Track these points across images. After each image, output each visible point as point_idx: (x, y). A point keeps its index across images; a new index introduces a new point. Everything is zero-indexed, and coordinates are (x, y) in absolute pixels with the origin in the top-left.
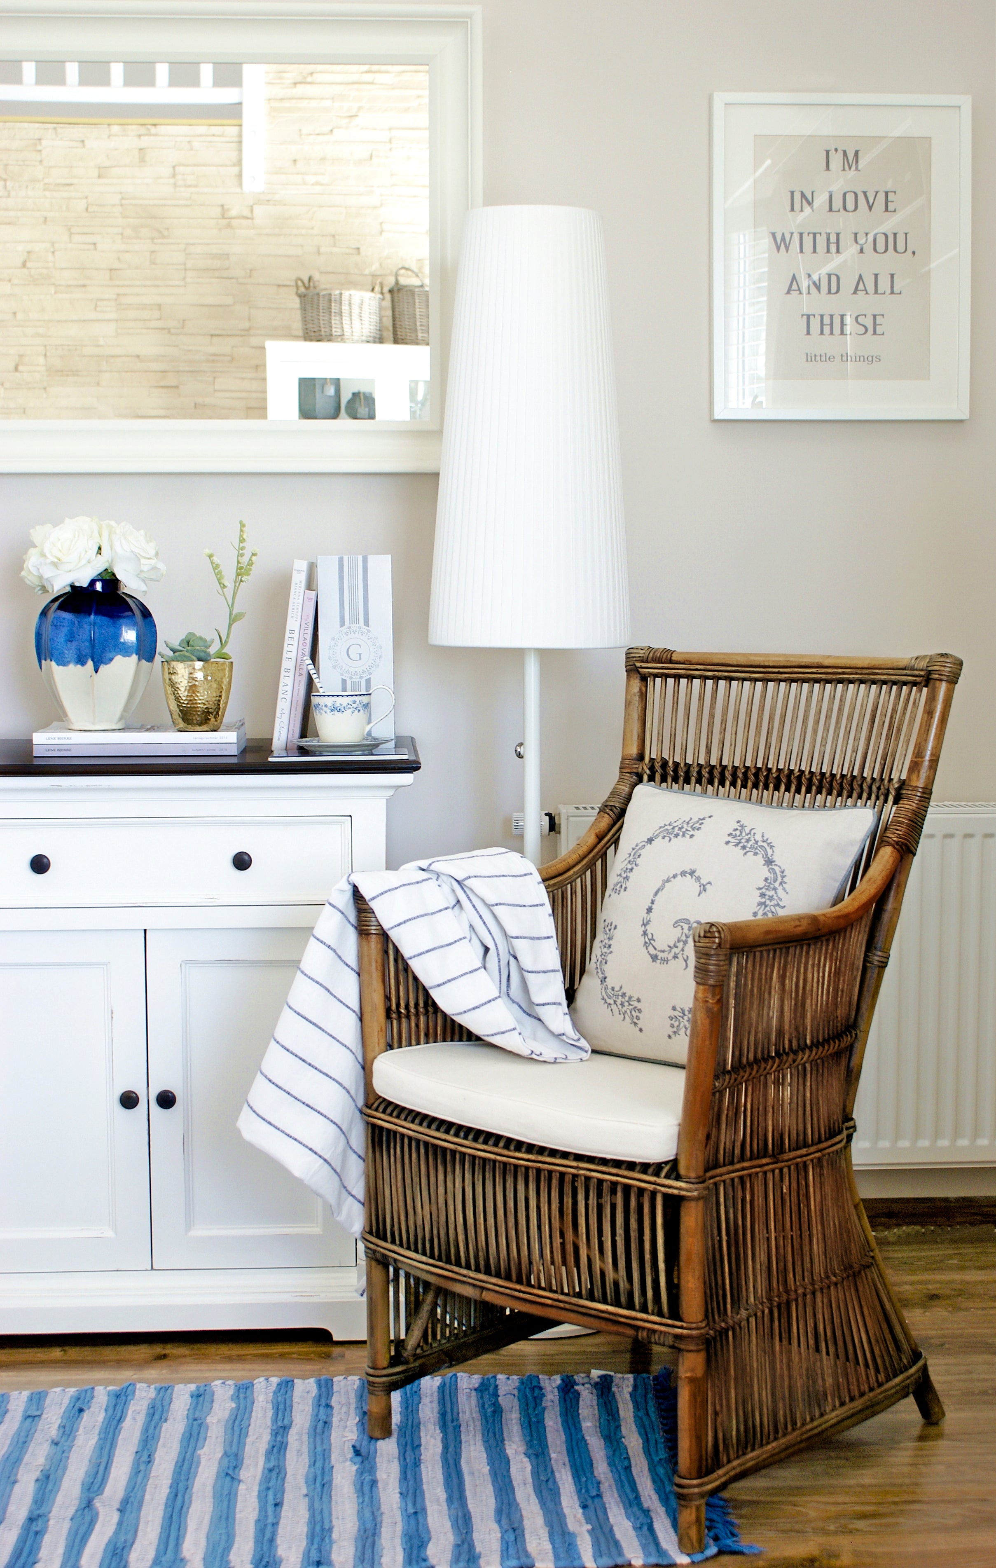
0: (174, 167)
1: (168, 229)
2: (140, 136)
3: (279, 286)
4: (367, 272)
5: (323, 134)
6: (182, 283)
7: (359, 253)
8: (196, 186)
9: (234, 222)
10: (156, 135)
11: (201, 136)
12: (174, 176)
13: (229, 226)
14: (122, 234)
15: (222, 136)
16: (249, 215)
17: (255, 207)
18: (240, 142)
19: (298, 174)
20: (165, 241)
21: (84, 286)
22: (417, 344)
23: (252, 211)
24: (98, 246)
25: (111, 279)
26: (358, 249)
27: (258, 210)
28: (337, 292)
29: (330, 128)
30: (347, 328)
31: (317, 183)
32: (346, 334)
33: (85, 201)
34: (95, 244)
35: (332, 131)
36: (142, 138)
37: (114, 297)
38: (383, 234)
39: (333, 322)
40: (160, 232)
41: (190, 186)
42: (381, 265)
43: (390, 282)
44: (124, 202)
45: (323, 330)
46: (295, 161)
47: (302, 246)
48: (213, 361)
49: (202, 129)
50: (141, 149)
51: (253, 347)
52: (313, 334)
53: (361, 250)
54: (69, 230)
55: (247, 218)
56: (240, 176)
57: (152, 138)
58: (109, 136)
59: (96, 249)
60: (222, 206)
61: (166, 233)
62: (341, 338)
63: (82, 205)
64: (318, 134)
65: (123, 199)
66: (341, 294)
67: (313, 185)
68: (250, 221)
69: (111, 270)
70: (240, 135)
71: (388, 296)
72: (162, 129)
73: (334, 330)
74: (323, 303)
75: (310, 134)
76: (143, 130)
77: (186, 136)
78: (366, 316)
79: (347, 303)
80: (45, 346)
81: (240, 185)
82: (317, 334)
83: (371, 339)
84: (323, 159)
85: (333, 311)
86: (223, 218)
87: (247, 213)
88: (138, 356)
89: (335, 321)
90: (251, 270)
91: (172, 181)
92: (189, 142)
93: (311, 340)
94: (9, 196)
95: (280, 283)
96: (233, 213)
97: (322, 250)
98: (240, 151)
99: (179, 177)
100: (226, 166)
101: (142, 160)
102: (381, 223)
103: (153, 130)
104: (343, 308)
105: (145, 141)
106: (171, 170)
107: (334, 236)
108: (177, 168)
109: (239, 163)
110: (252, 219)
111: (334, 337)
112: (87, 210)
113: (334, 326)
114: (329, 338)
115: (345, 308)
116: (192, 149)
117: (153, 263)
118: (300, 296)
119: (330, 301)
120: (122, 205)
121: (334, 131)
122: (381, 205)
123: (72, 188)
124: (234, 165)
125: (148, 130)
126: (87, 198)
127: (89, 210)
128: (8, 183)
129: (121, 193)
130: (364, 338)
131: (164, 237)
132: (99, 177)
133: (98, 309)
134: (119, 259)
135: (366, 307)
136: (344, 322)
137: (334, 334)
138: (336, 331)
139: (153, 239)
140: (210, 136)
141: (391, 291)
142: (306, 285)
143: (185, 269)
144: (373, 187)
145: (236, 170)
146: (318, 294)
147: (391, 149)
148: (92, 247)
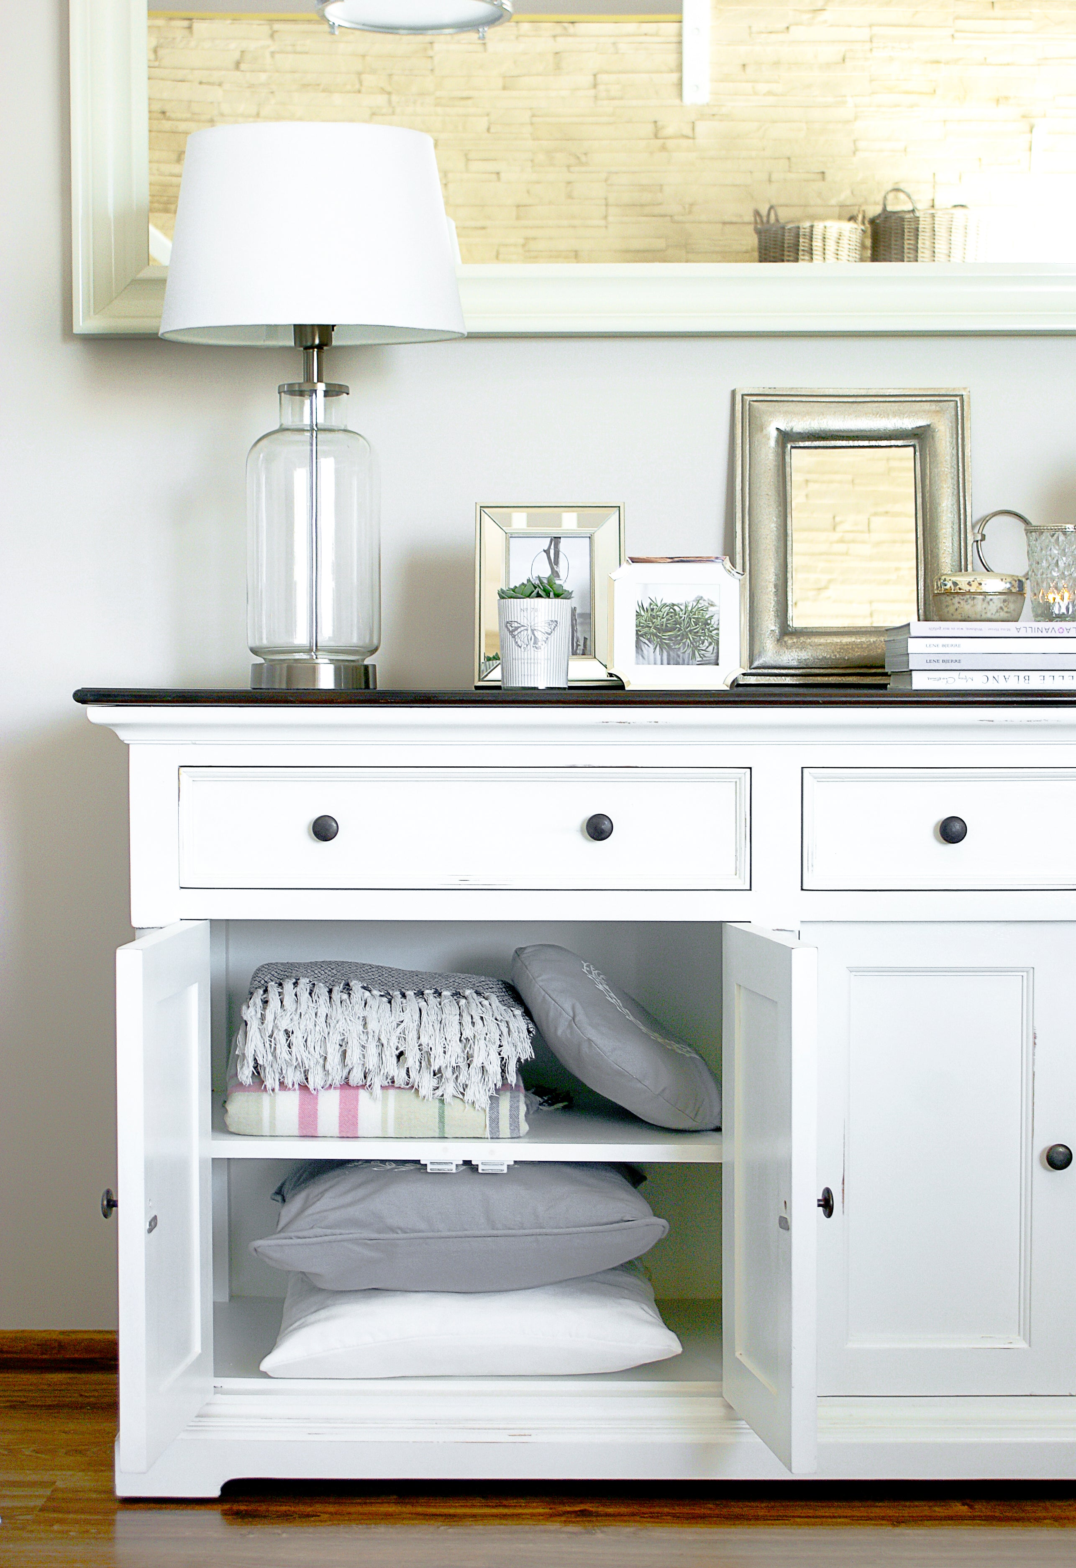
0: (595, 75)
1: (585, 154)
2: (555, 36)
3: (724, 221)
4: (833, 202)
5: (778, 32)
6: (603, 223)
7: (824, 179)
8: (621, 98)
9: (670, 143)
10: (574, 35)
11: (629, 35)
12: (595, 86)
13: (664, 148)
14: (532, 161)
15: (657, 35)
16: (690, 134)
17: (697, 122)
18: (680, 43)
19: (747, 81)
20: (583, 169)
21: (483, 228)
23: (693, 129)
24: (502, 175)
25: (518, 218)
26: (823, 173)
27: (702, 128)
28: (807, 224)
29: (786, 25)
31: (770, 93)
33: (486, 118)
34: (498, 173)
35: (788, 28)
36: (558, 39)
37: (522, 239)
38: (857, 153)
40: (578, 158)
41: (613, 99)
42: (852, 193)
43: (874, 210)
44: (535, 119)
46: (745, 65)
49: (631, 27)
50: (557, 53)
53: (827, 175)
54: (466, 155)
55: (687, 137)
56: (680, 84)
57: (570, 39)
58: (517, 37)
59: (499, 179)
60: (655, 122)
61: (583, 159)
63: (483, 123)
64: (772, 33)
65: (533, 116)
66: (812, 227)
67: (764, 95)
68: (691, 141)
69: (518, 206)
70: (680, 35)
71: (869, 228)
72: (581, 28)
74: (789, 240)
75: (763, 33)
76: (558, 29)
77: (610, 36)
78: (844, 254)
79: (819, 237)
81: (680, 95)
84: (777, 64)
85: (801, 248)
86: (656, 137)
87: (687, 131)
90: (691, 205)
91: (592, 92)
92: (614, 43)
94: (393, 113)
95: (727, 219)
96: (669, 131)
97: (774, 177)
98: (680, 53)
99: (601, 87)
100: (662, 72)
101: (558, 67)
102: (855, 141)
103: (571, 29)
104: (814, 244)
105: (562, 43)
106: (591, 78)
107: (789, 158)
108: (599, 76)
109: (680, 68)
110: (694, 138)
112: (488, 130)
115: (817, 244)
116: (617, 53)
117: (570, 196)
118: (760, 231)
119: (798, 237)
120: (532, 124)
121: (792, 29)
122: (856, 118)
123: (469, 102)
124: (672, 71)
125: (565, 28)
126: (488, 115)
127: (492, 130)
129: (531, 109)
131: (581, 164)
132: (504, 88)
134: (528, 192)
135: (844, 244)
139: (569, 166)
140: (641, 35)
141: (872, 222)
142: (765, 219)
143: (607, 205)
144: (845, 96)
145: (675, 77)
146: (783, 228)
147: (871, 50)
148: (494, 176)
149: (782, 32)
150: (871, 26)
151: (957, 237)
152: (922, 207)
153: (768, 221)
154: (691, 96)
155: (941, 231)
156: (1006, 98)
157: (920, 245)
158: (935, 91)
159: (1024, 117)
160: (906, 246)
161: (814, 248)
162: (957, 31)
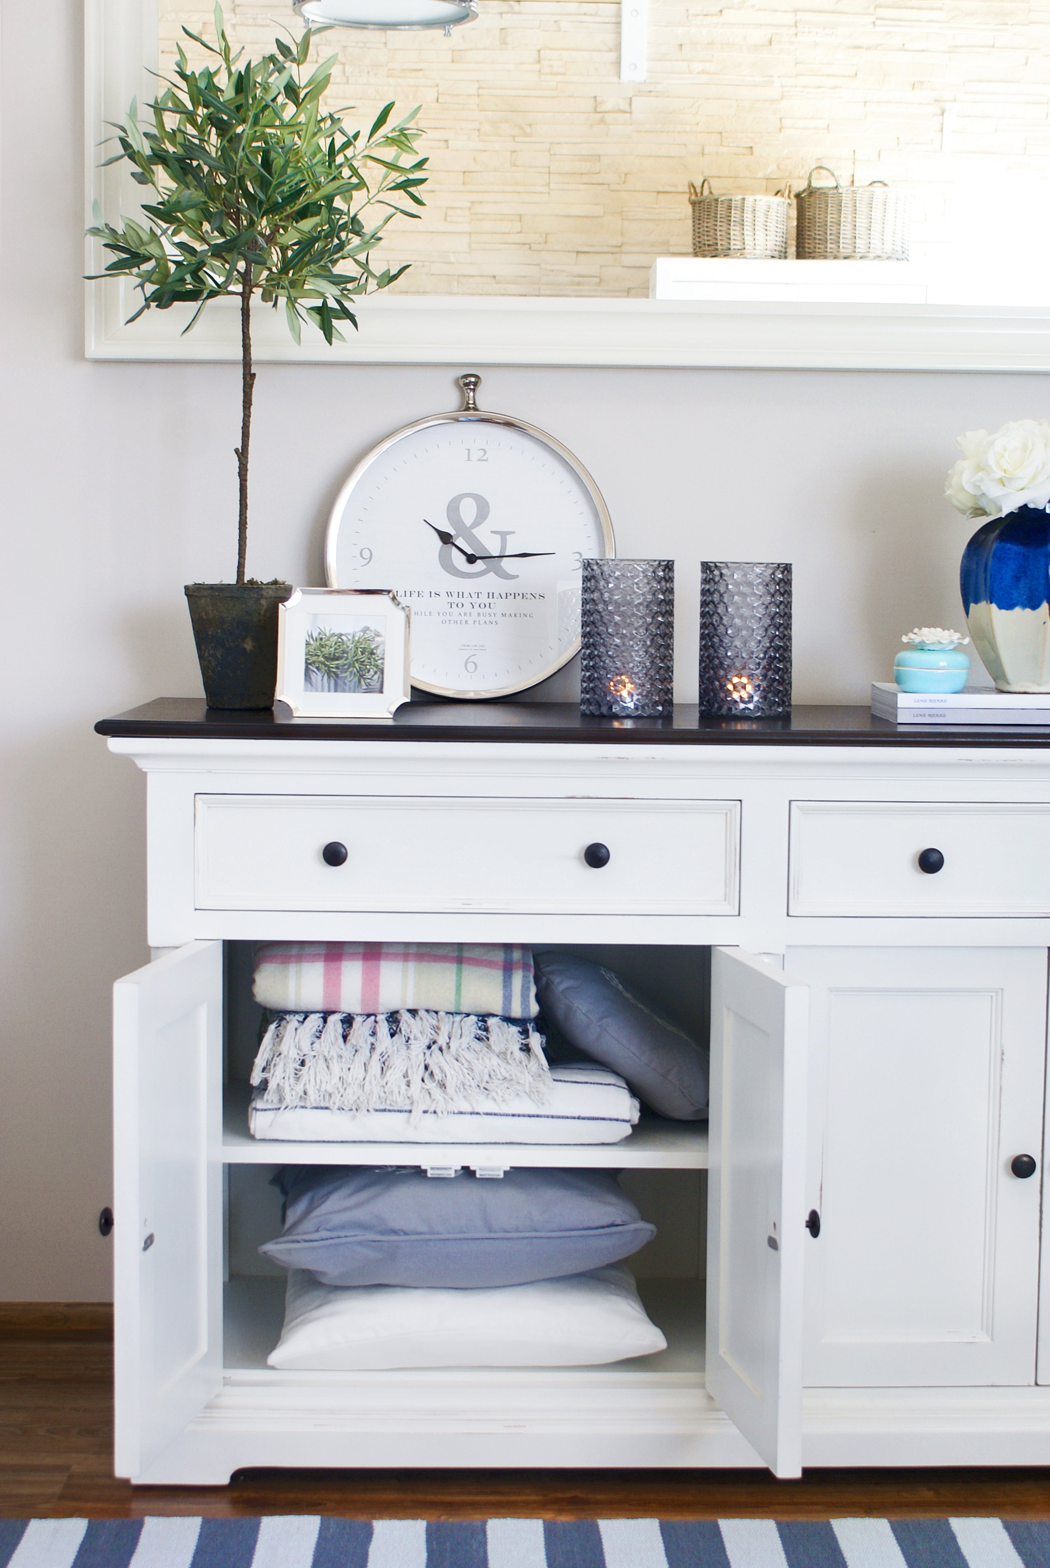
0: (539, 51)
1: (530, 125)
2: (501, 14)
3: (658, 192)
4: (760, 175)
5: (712, 15)
6: (545, 189)
7: (751, 154)
8: (564, 74)
9: (609, 117)
10: (520, 13)
11: (570, 14)
12: (539, 62)
13: (602, 121)
14: (479, 130)
15: (596, 15)
16: (627, 109)
17: (634, 98)
18: (619, 23)
19: (683, 61)
20: (527, 139)
22: (825, 257)
23: (631, 104)
24: (450, 143)
25: (464, 183)
26: (751, 148)
27: (638, 103)
28: (740, 197)
29: (719, 9)
30: (748, 239)
31: (703, 72)
32: (747, 247)
34: (447, 141)
35: (721, 11)
36: (505, 16)
37: (469, 205)
38: (783, 130)
39: (732, 233)
40: (522, 128)
41: (556, 74)
42: (778, 167)
43: (800, 185)
44: (481, 91)
45: (719, 242)
46: (681, 45)
47: (685, 145)
48: (579, 284)
49: (571, 7)
50: (503, 29)
51: (624, 267)
52: (707, 248)
53: (754, 149)
55: (625, 112)
56: (618, 63)
57: (515, 16)
59: (448, 147)
60: (595, 97)
61: (528, 130)
62: (741, 252)
63: (433, 94)
64: (706, 15)
65: (479, 88)
66: (744, 199)
67: (698, 73)
68: (627, 115)
69: (464, 172)
70: (619, 15)
71: (794, 201)
72: (525, 6)
73: (732, 242)
74: (721, 210)
75: (698, 15)
76: (505, 7)
77: (553, 14)
78: (772, 226)
79: (750, 209)
80: (388, 261)
81: (618, 73)
82: (712, 248)
83: (776, 254)
84: (710, 44)
85: (732, 219)
86: (596, 112)
87: (624, 106)
88: (494, 277)
89: (735, 231)
90: (626, 174)
91: (536, 67)
92: (555, 22)
93: (704, 256)
94: (348, 83)
95: (661, 189)
96: (608, 106)
97: (707, 150)
98: (619, 34)
99: (544, 63)
100: (600, 51)
101: (504, 42)
102: (781, 119)
103: (516, 6)
104: (745, 215)
105: (508, 20)
106: (535, 54)
107: (721, 133)
108: (542, 52)
109: (618, 47)
110: (630, 113)
111: (732, 252)
113: (732, 237)
114: (726, 253)
115: (748, 216)
116: (559, 31)
117: (513, 165)
118: (693, 203)
119: (729, 207)
120: (478, 95)
121: (724, 11)
122: (782, 99)
123: (421, 73)
124: (610, 51)
125: (511, 6)
126: (437, 86)
127: (440, 101)
128: (347, 68)
129: (478, 81)
130: (768, 253)
131: (526, 135)
132: (453, 62)
133: (448, 219)
135: (772, 214)
136: (746, 233)
137: (732, 247)
138: (735, 244)
139: (514, 137)
140: (581, 15)
141: (798, 196)
142: (698, 190)
143: (549, 173)
144: (772, 76)
145: (613, 56)
146: (717, 200)
147: (796, 34)
148: (443, 144)
149: (716, 15)
150: (796, 11)
151: (877, 213)
152: (844, 183)
153: (702, 193)
154: (628, 74)
155: (862, 207)
156: (921, 83)
157: (842, 219)
158: (856, 74)
159: (936, 101)
160: (829, 220)
161: (745, 219)
162: (877, 19)
